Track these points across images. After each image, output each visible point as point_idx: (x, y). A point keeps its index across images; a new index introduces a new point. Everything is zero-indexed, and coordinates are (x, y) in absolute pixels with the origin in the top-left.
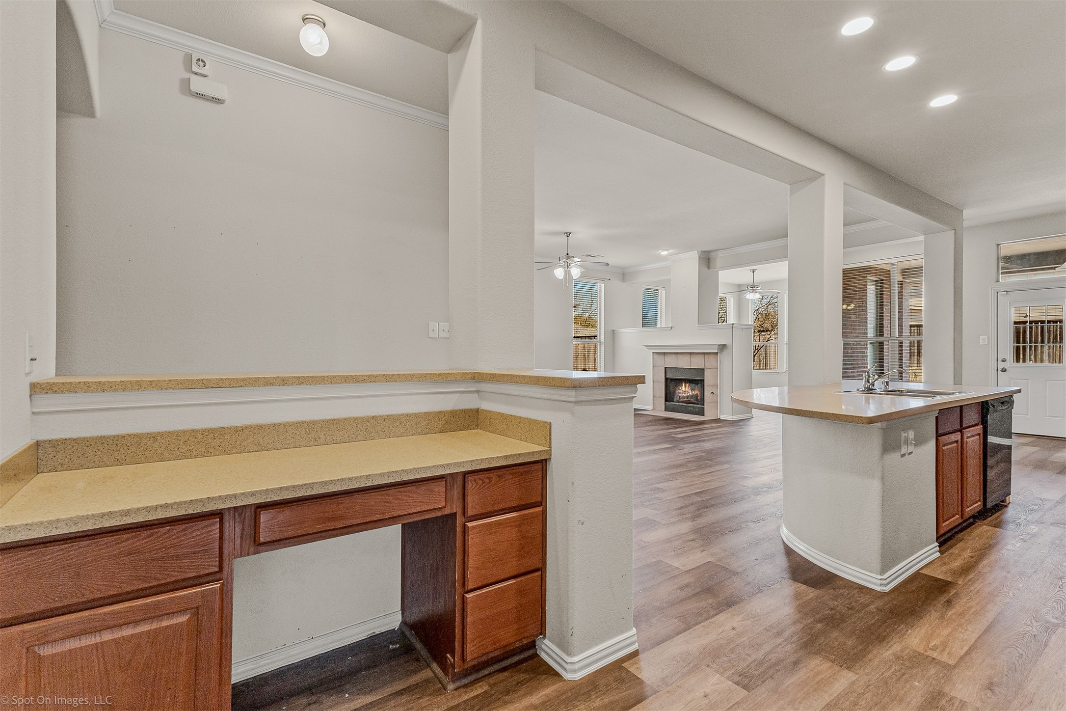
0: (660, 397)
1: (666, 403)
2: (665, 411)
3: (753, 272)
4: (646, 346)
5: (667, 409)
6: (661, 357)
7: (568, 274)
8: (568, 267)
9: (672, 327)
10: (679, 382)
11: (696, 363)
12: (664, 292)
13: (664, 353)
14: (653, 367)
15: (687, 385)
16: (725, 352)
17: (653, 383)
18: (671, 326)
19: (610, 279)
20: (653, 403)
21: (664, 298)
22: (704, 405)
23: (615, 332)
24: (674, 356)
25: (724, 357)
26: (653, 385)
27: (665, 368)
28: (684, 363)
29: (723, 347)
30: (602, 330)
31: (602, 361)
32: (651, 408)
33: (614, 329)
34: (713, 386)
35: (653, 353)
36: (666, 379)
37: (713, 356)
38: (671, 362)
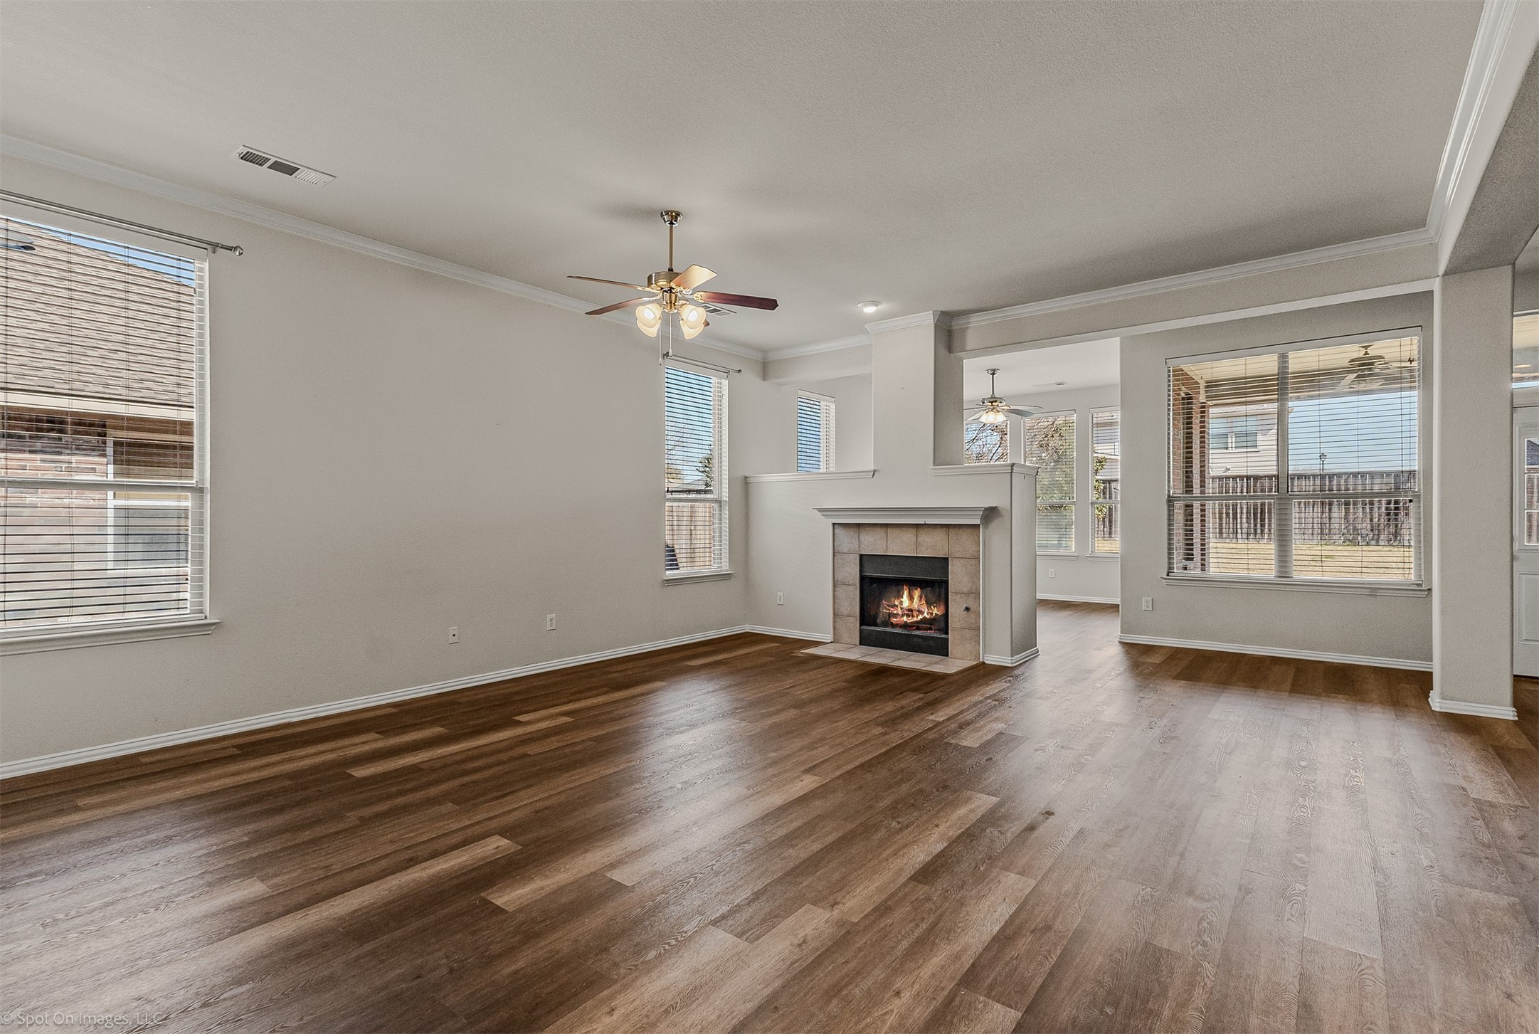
0: (848, 616)
1: (863, 627)
2: (861, 643)
3: (993, 374)
4: (820, 510)
5: (865, 640)
6: (852, 532)
7: (670, 322)
8: (671, 304)
9: (874, 471)
10: (896, 584)
11: (931, 546)
12: (833, 406)
13: (859, 526)
14: (834, 553)
15: (917, 593)
16: (995, 524)
17: (834, 586)
18: (872, 468)
19: (740, 371)
20: (834, 628)
21: (834, 418)
22: (947, 633)
23: (750, 480)
24: (880, 533)
25: (994, 537)
26: (834, 591)
27: (861, 556)
28: (901, 545)
29: (991, 514)
30: (724, 476)
31: (723, 542)
32: (828, 637)
33: (747, 475)
34: (969, 594)
35: (834, 524)
36: (862, 578)
37: (970, 531)
38: (874, 544)
